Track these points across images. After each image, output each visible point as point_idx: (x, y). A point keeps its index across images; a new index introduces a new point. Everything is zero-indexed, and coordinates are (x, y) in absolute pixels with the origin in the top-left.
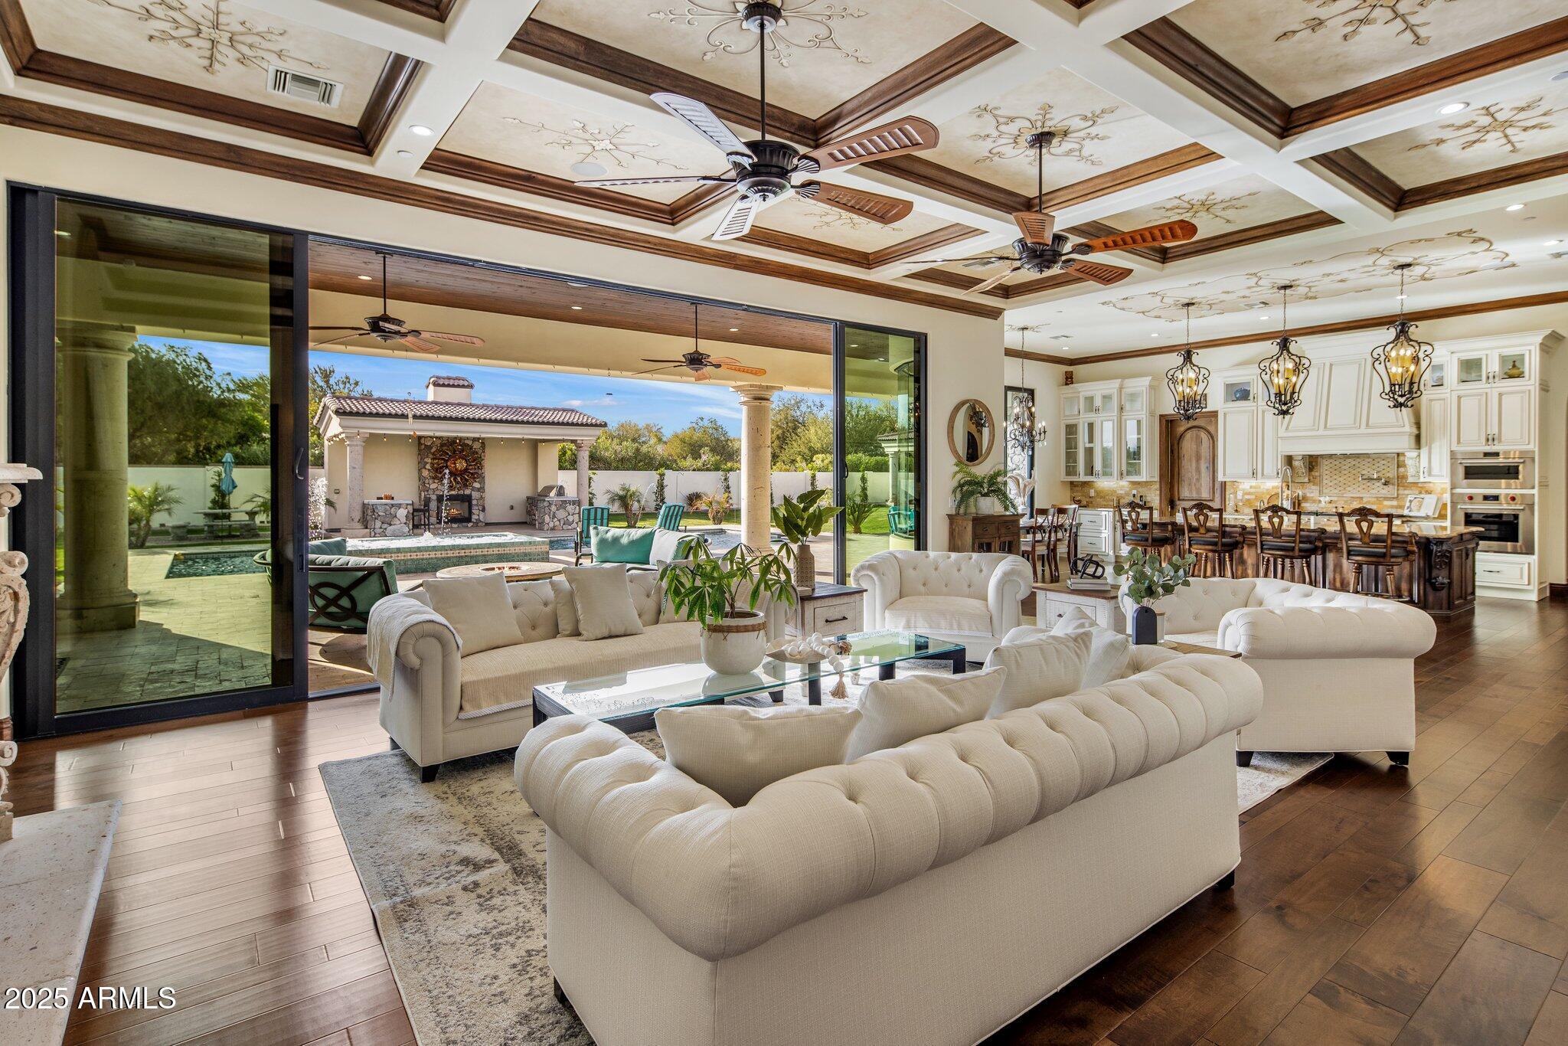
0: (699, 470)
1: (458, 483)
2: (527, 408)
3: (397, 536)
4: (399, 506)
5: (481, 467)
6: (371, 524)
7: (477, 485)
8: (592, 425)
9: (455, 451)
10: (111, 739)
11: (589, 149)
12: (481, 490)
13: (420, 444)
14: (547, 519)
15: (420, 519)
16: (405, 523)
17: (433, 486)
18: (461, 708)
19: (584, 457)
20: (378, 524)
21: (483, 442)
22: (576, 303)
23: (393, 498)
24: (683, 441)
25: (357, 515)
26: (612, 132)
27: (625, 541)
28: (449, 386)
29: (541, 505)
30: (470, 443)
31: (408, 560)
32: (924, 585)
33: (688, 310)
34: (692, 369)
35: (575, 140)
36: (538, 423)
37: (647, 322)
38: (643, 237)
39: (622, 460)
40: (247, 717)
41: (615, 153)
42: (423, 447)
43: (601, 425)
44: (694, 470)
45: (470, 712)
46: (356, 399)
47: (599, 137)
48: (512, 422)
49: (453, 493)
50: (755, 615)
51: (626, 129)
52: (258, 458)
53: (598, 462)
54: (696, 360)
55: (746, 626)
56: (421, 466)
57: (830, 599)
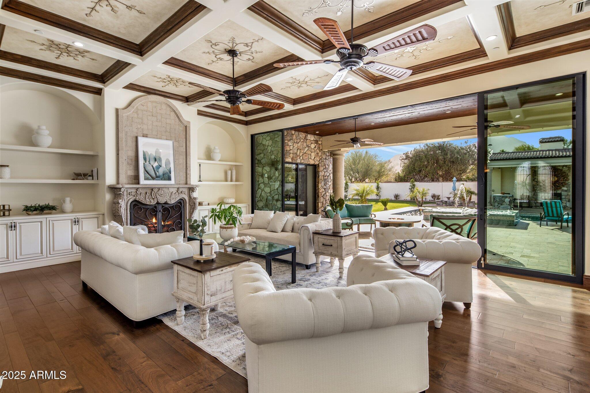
4: (506, 197)
16: (509, 205)
57: (325, 236)
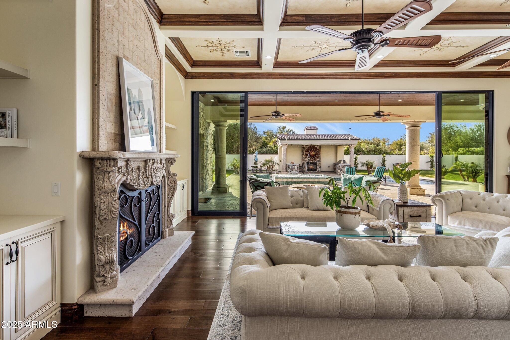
0: (401, 155)
1: (312, 159)
2: (333, 135)
3: (294, 174)
4: (295, 165)
5: (319, 154)
6: (288, 170)
7: (318, 160)
8: (355, 139)
9: (312, 149)
10: (207, 218)
11: (320, 49)
12: (320, 161)
13: (302, 147)
14: (339, 171)
15: (301, 169)
16: (297, 171)
17: (306, 160)
18: (268, 225)
19: (352, 150)
20: (290, 170)
21: (320, 146)
22: (335, 99)
23: (294, 163)
24: (397, 144)
25: (285, 168)
26: (325, 41)
27: (352, 179)
28: (310, 129)
29: (337, 166)
30: (316, 146)
31: (292, 181)
32: (476, 207)
33: (376, 96)
34: (377, 117)
35: (315, 48)
36: (336, 140)
37: (364, 102)
38: (346, 74)
39: (369, 151)
40: (233, 218)
41: (329, 48)
42: (303, 148)
43: (358, 139)
44: (399, 155)
45: (271, 226)
46: (291, 135)
47: (322, 44)
48: (328, 139)
49: (311, 162)
50: (357, 208)
51: (330, 39)
52: (264, 152)
53: (358, 151)
54: (378, 114)
55: (353, 212)
56: (303, 154)
57: (412, 207)
